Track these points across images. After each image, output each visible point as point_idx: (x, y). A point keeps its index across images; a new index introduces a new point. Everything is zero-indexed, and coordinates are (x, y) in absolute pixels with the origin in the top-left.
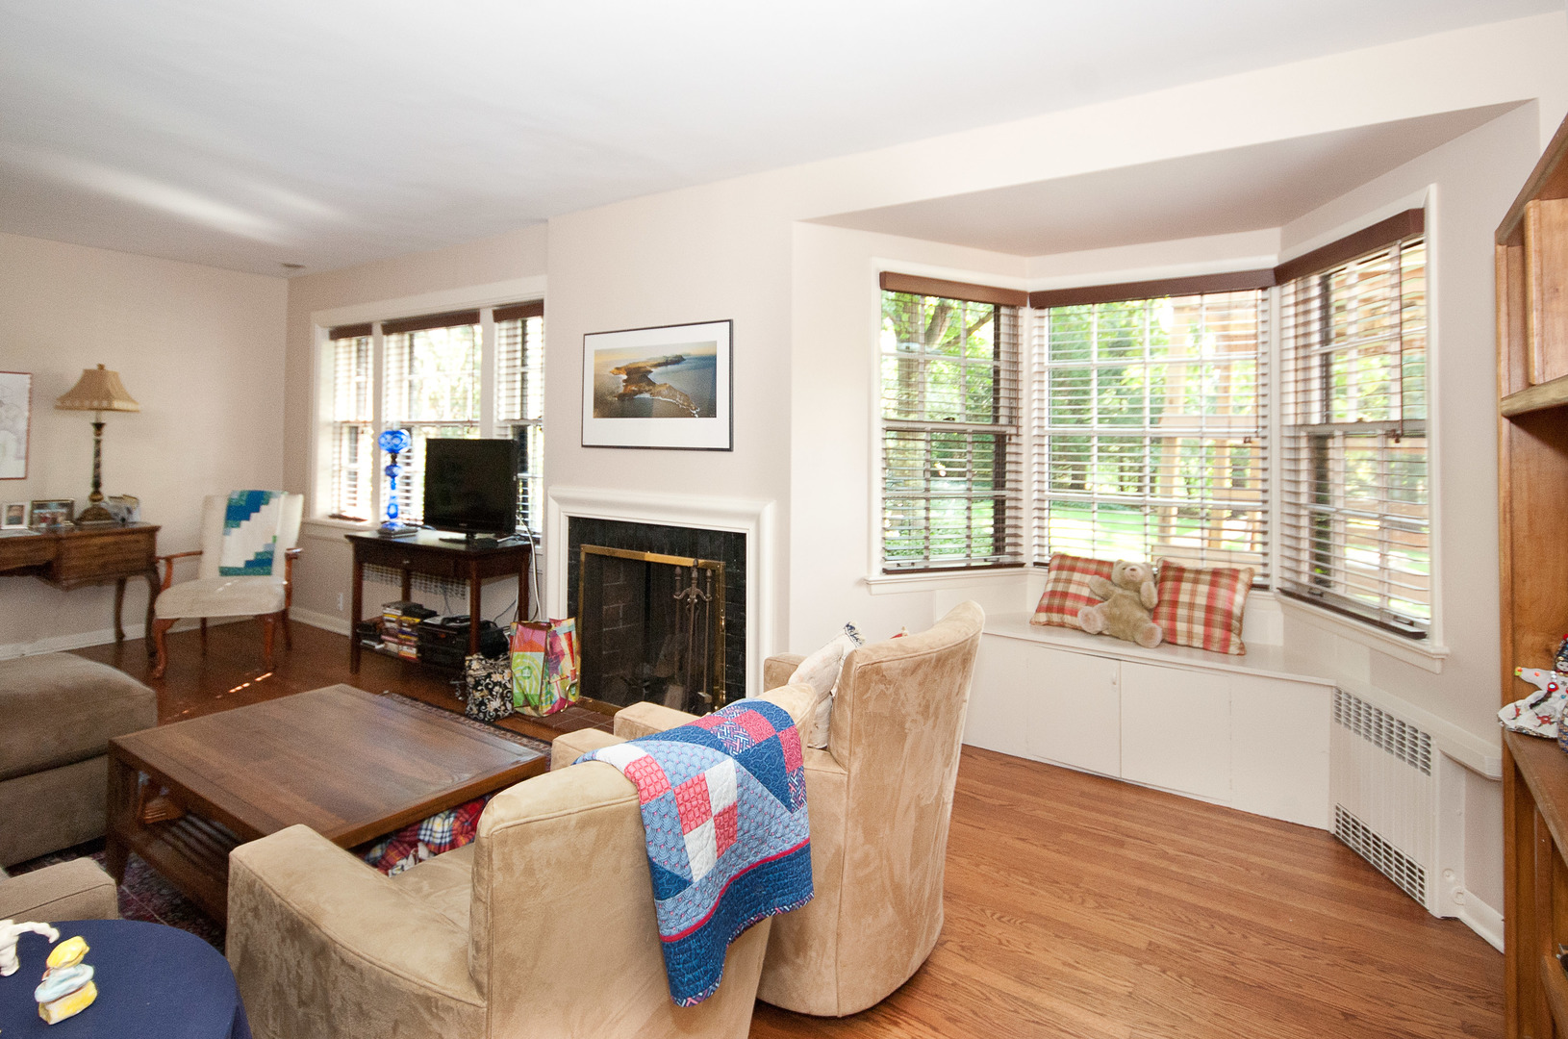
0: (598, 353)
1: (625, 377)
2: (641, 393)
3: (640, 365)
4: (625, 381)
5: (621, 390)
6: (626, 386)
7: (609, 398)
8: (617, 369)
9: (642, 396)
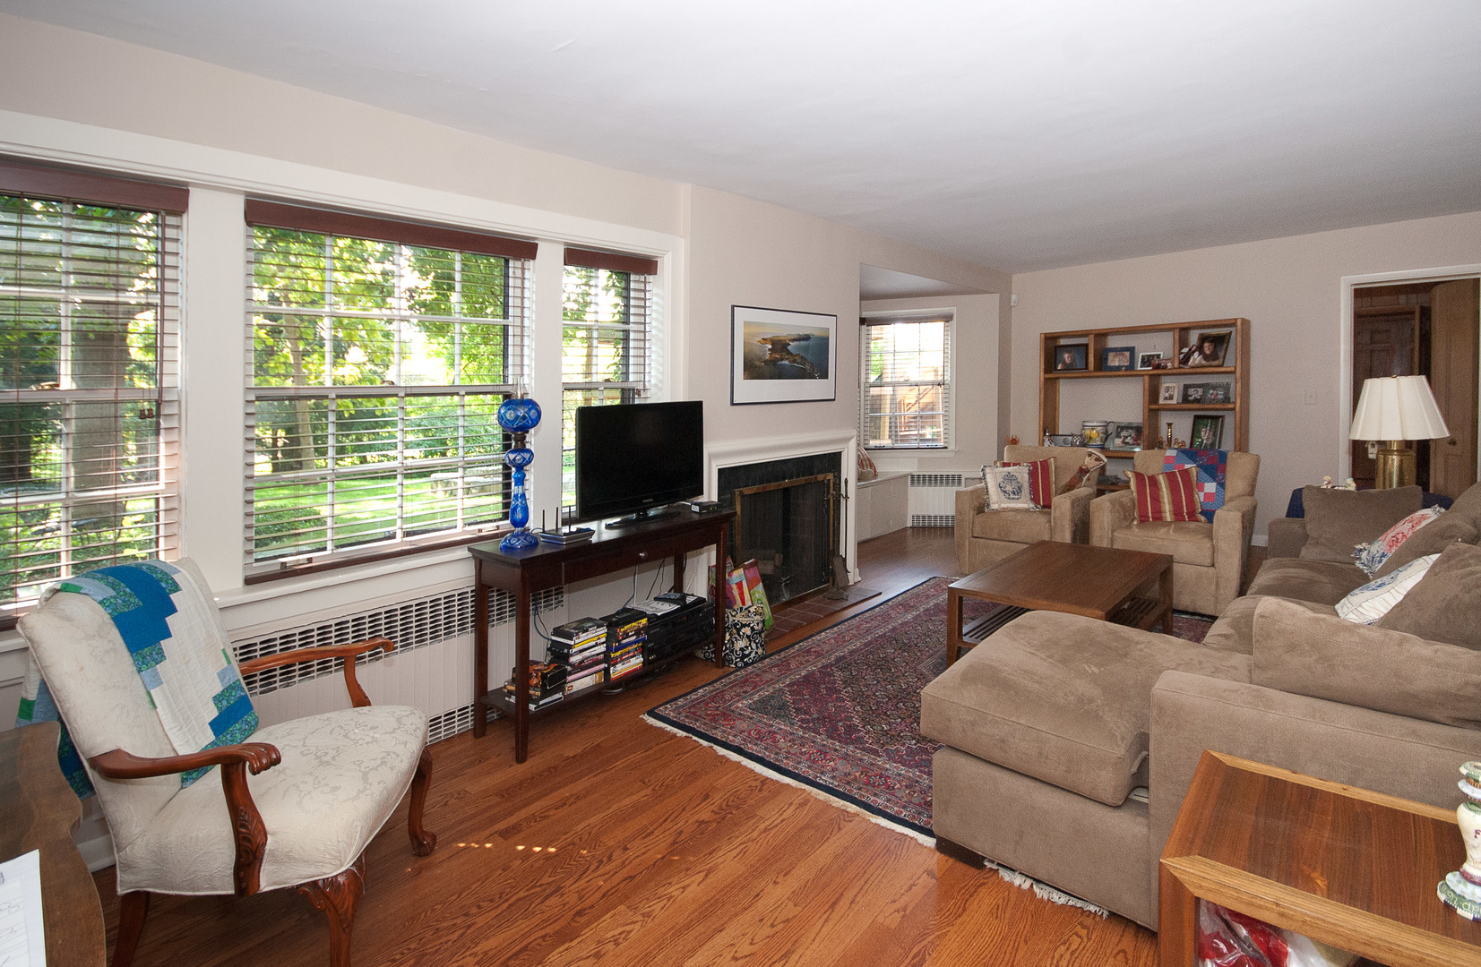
0: (746, 324)
1: (770, 347)
2: (782, 360)
3: (781, 338)
4: (769, 350)
5: (767, 357)
6: (770, 354)
7: (757, 363)
8: (764, 339)
9: (783, 362)
